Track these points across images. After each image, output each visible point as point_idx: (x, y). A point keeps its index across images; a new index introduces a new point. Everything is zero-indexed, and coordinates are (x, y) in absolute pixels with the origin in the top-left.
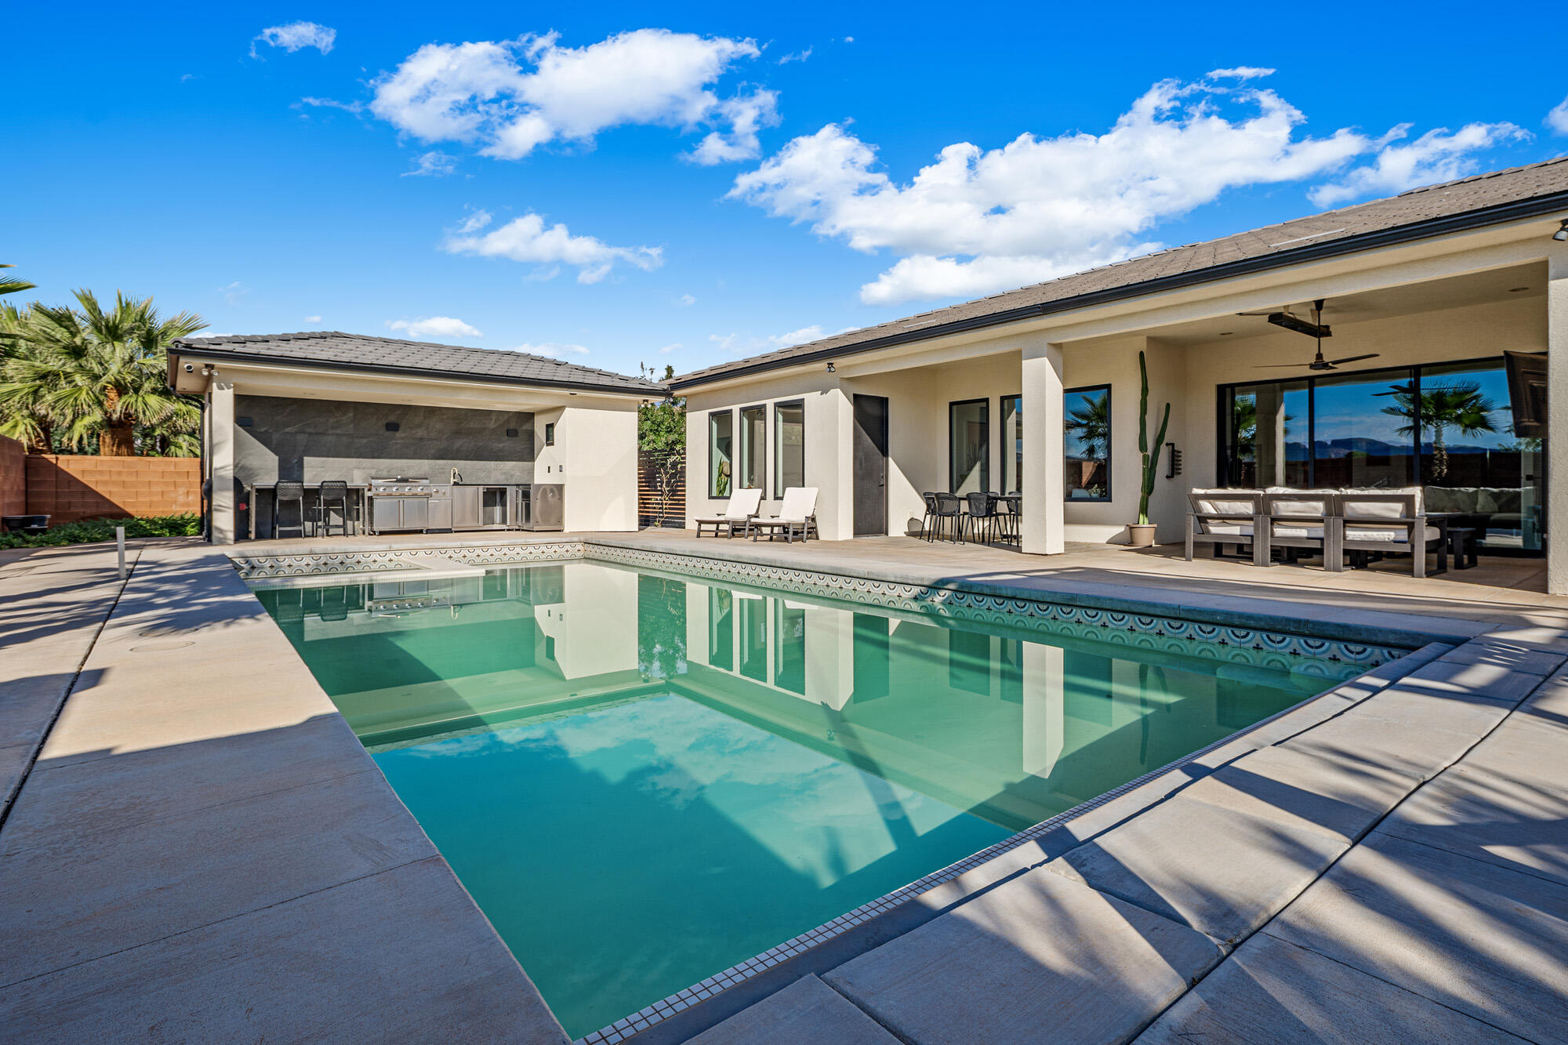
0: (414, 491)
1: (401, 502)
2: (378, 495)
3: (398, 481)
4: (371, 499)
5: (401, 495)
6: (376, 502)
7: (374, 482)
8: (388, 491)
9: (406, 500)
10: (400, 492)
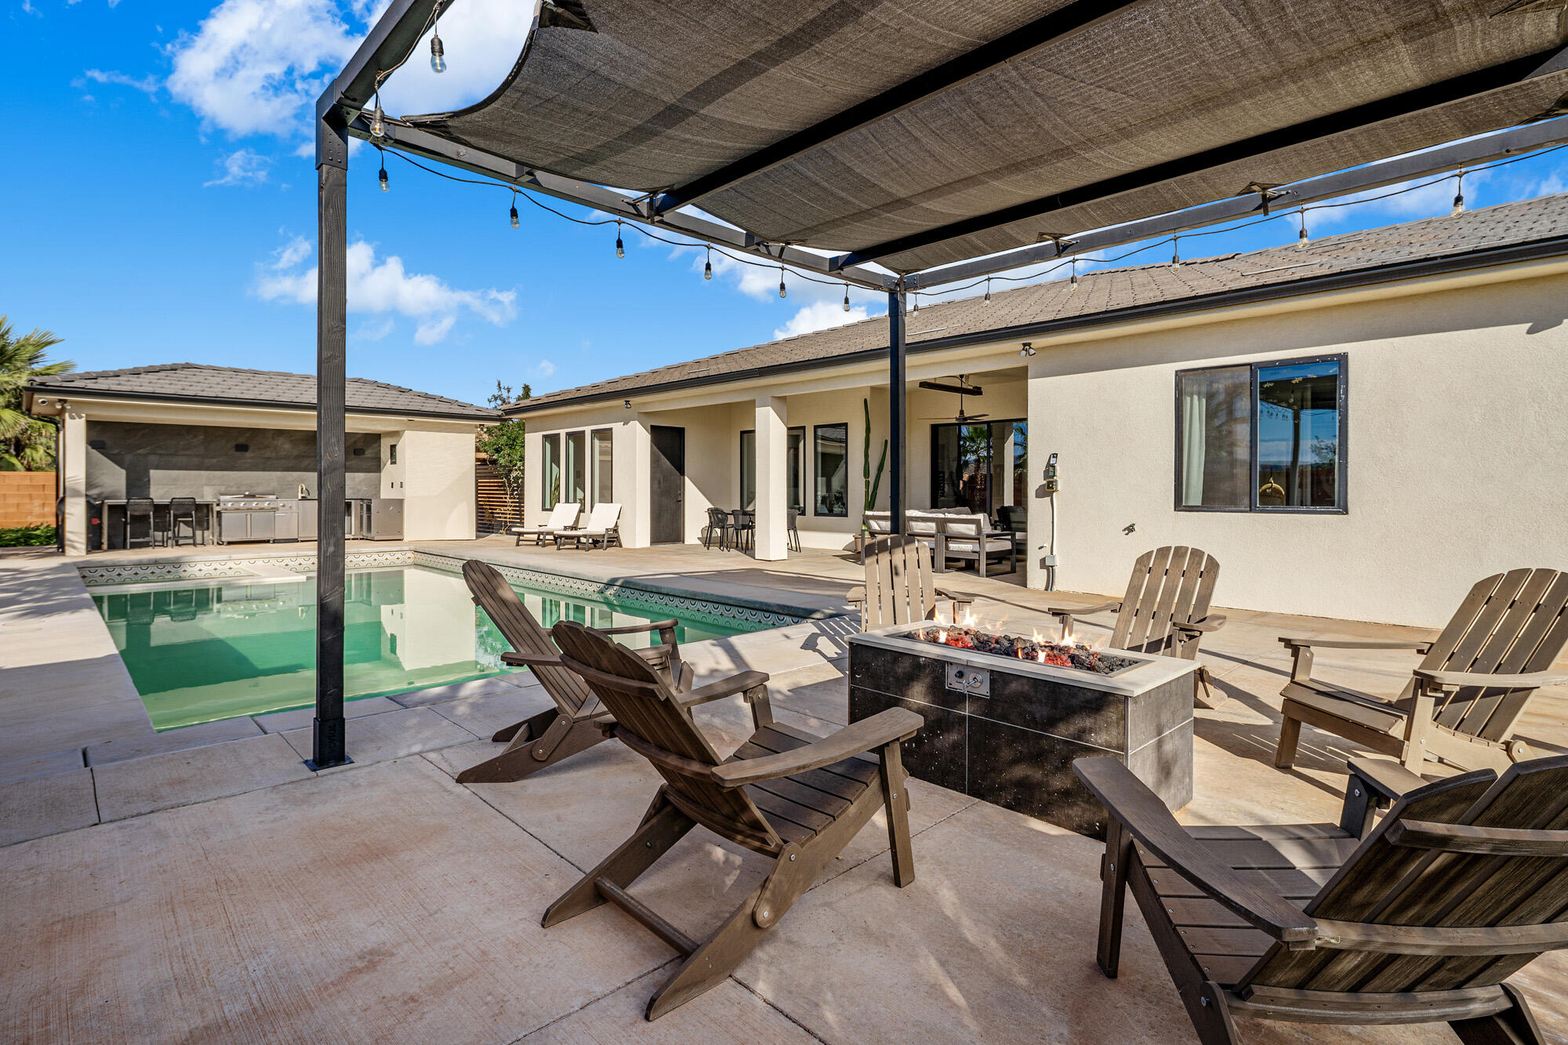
0: (261, 505)
1: (249, 516)
2: (226, 509)
3: (246, 496)
4: (219, 513)
5: (248, 509)
6: (224, 516)
7: (222, 498)
8: (236, 506)
9: (254, 514)
10: (248, 506)
